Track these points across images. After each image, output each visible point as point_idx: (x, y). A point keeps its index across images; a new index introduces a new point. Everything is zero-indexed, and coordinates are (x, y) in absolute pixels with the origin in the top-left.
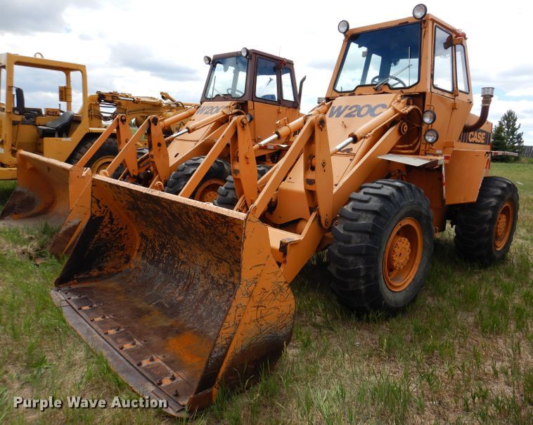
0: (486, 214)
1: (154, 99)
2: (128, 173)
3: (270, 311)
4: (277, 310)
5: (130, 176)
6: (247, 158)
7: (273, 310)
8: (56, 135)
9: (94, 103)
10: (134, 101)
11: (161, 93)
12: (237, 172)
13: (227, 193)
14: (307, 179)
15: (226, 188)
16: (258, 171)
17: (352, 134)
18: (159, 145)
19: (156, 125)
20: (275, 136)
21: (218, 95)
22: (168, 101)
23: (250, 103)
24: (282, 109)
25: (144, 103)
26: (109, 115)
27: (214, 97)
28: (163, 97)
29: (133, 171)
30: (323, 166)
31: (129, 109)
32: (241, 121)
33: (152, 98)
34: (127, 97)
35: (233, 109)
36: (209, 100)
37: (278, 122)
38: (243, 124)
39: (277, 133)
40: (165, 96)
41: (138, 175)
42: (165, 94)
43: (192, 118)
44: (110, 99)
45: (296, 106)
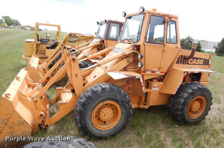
0: (181, 101)
3: (17, 130)
4: (21, 130)
7: (19, 130)
8: (50, 48)
9: (68, 37)
10: (82, 36)
23: (105, 41)
26: (74, 41)
31: (80, 39)
35: (98, 43)
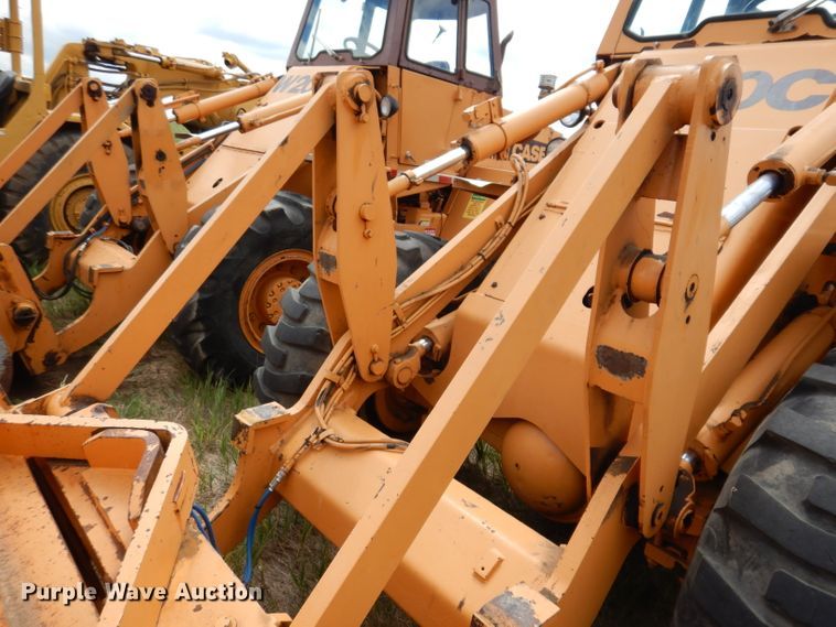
1: (207, 64)
2: (107, 216)
5: (112, 222)
6: (365, 220)
9: (75, 60)
10: (161, 63)
11: (225, 55)
12: (329, 262)
13: (305, 313)
14: (607, 349)
15: (304, 298)
16: (400, 252)
17: (773, 161)
18: (161, 156)
19: (150, 104)
20: (460, 152)
21: (324, 52)
22: (237, 71)
23: (393, 71)
24: (464, 93)
25: (181, 68)
27: (314, 55)
28: (227, 63)
29: (121, 212)
30: (688, 300)
32: (351, 91)
33: (202, 62)
34: (148, 53)
36: (304, 62)
37: (470, 110)
38: (359, 102)
39: (465, 143)
40: (230, 62)
41: (132, 223)
42: (230, 56)
43: (264, 100)
44: (107, 54)
45: (494, 88)
